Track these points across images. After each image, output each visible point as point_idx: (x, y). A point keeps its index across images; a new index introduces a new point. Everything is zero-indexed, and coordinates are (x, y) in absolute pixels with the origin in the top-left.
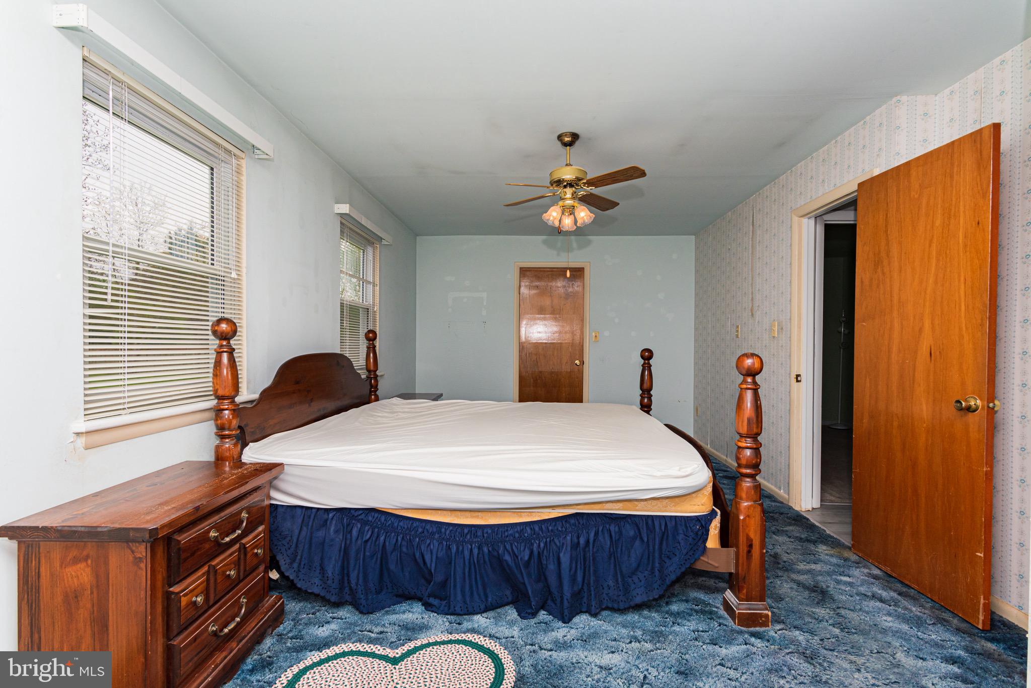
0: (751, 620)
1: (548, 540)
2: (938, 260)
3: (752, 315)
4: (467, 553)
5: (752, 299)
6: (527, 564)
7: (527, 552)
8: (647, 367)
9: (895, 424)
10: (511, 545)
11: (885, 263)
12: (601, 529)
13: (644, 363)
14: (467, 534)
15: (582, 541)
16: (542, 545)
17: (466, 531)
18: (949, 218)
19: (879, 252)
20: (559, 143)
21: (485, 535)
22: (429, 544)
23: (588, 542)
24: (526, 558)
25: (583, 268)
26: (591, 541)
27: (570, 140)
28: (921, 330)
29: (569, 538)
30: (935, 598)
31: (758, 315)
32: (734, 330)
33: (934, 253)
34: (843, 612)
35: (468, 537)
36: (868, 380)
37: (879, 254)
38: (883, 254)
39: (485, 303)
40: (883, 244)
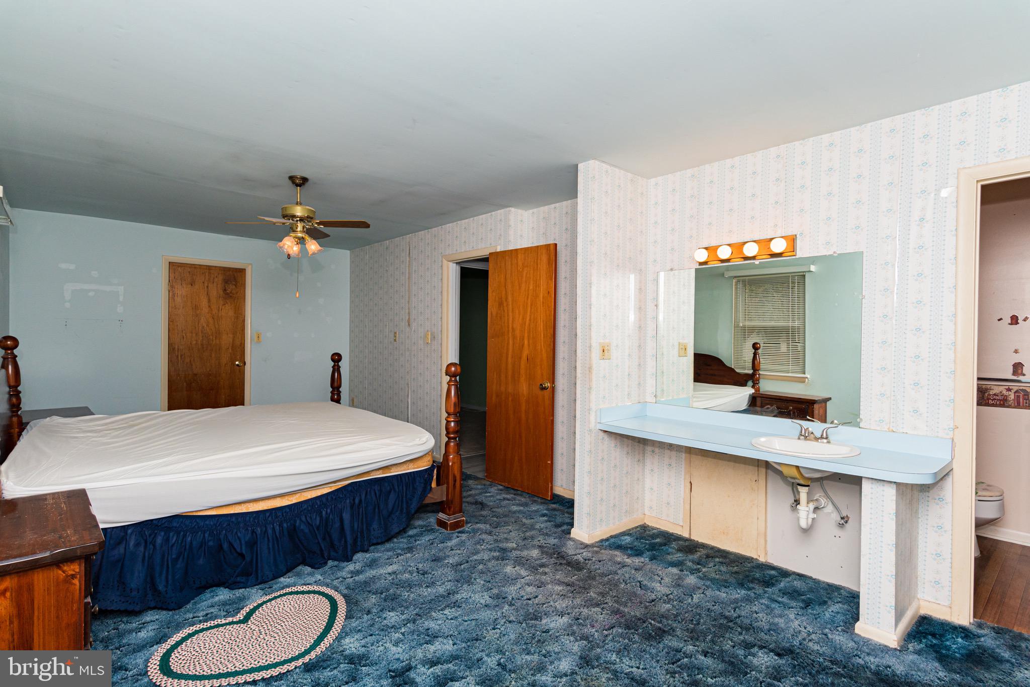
0: (457, 526)
1: (333, 506)
2: (531, 308)
3: (409, 325)
4: (270, 532)
5: (409, 313)
6: (318, 528)
7: (318, 519)
8: (336, 368)
9: (510, 399)
10: (306, 517)
11: (505, 305)
12: (369, 490)
13: (334, 366)
14: (269, 517)
15: (357, 501)
16: (329, 511)
17: (268, 514)
18: (536, 287)
19: (501, 297)
21: (284, 514)
22: (236, 533)
23: (360, 501)
24: (318, 523)
25: (245, 269)
26: (363, 500)
27: (300, 182)
28: (523, 346)
29: (348, 501)
31: (414, 325)
32: (392, 335)
33: (529, 304)
34: (494, 510)
35: (270, 519)
36: (495, 374)
37: (501, 299)
38: (504, 300)
39: (121, 298)
40: (504, 293)
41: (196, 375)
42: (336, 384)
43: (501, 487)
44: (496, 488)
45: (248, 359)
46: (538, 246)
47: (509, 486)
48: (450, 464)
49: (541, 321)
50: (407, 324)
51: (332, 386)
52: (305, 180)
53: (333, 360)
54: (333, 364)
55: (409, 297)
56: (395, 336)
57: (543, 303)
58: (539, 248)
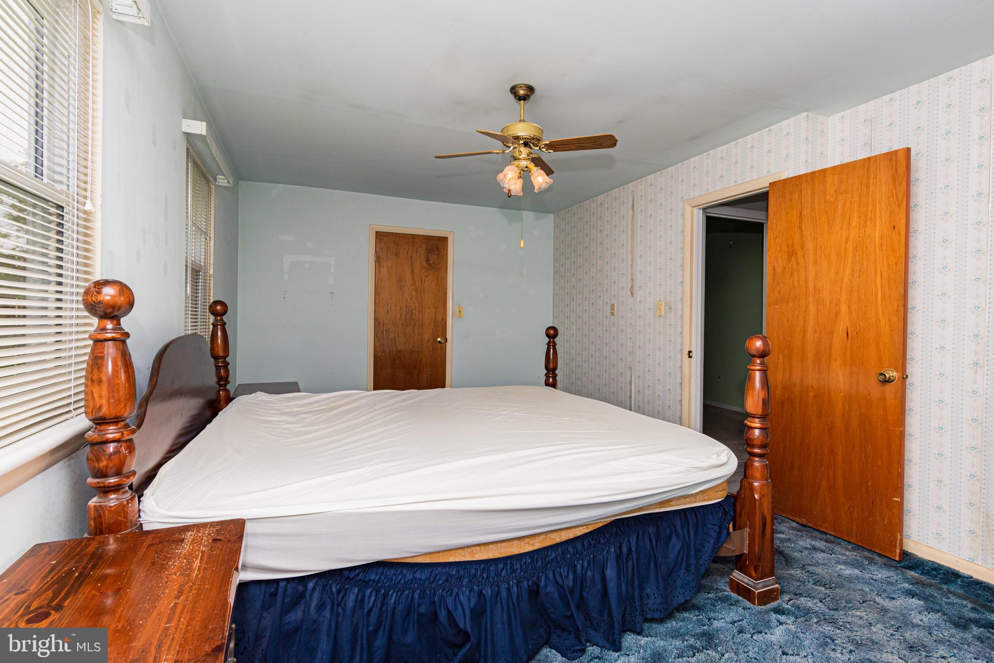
0: (767, 597)
1: (592, 556)
2: (854, 255)
3: (632, 294)
4: (504, 594)
5: (632, 280)
6: (571, 592)
7: (571, 576)
8: (552, 345)
9: (811, 394)
10: (554, 573)
11: (800, 254)
12: (641, 532)
13: (549, 342)
14: (502, 570)
15: (625, 549)
16: (586, 564)
17: (501, 566)
18: (866, 221)
19: (793, 244)
20: (512, 97)
21: (524, 567)
22: (457, 594)
23: (630, 550)
24: (571, 583)
25: (447, 238)
26: (633, 549)
27: (524, 93)
28: (837, 314)
29: (612, 550)
30: (853, 540)
31: (639, 295)
32: (608, 309)
33: (851, 249)
34: (810, 568)
35: (504, 573)
36: (781, 357)
37: (793, 246)
38: (797, 247)
39: (332, 270)
40: (797, 238)
41: (399, 351)
42: (551, 365)
43: (794, 525)
44: (787, 525)
45: (449, 336)
46: (869, 158)
47: (809, 525)
48: (756, 496)
49: (876, 273)
50: (630, 293)
51: (546, 368)
52: (531, 89)
53: (548, 335)
54: (547, 340)
55: (632, 260)
56: (613, 309)
57: (881, 245)
58: (872, 161)
